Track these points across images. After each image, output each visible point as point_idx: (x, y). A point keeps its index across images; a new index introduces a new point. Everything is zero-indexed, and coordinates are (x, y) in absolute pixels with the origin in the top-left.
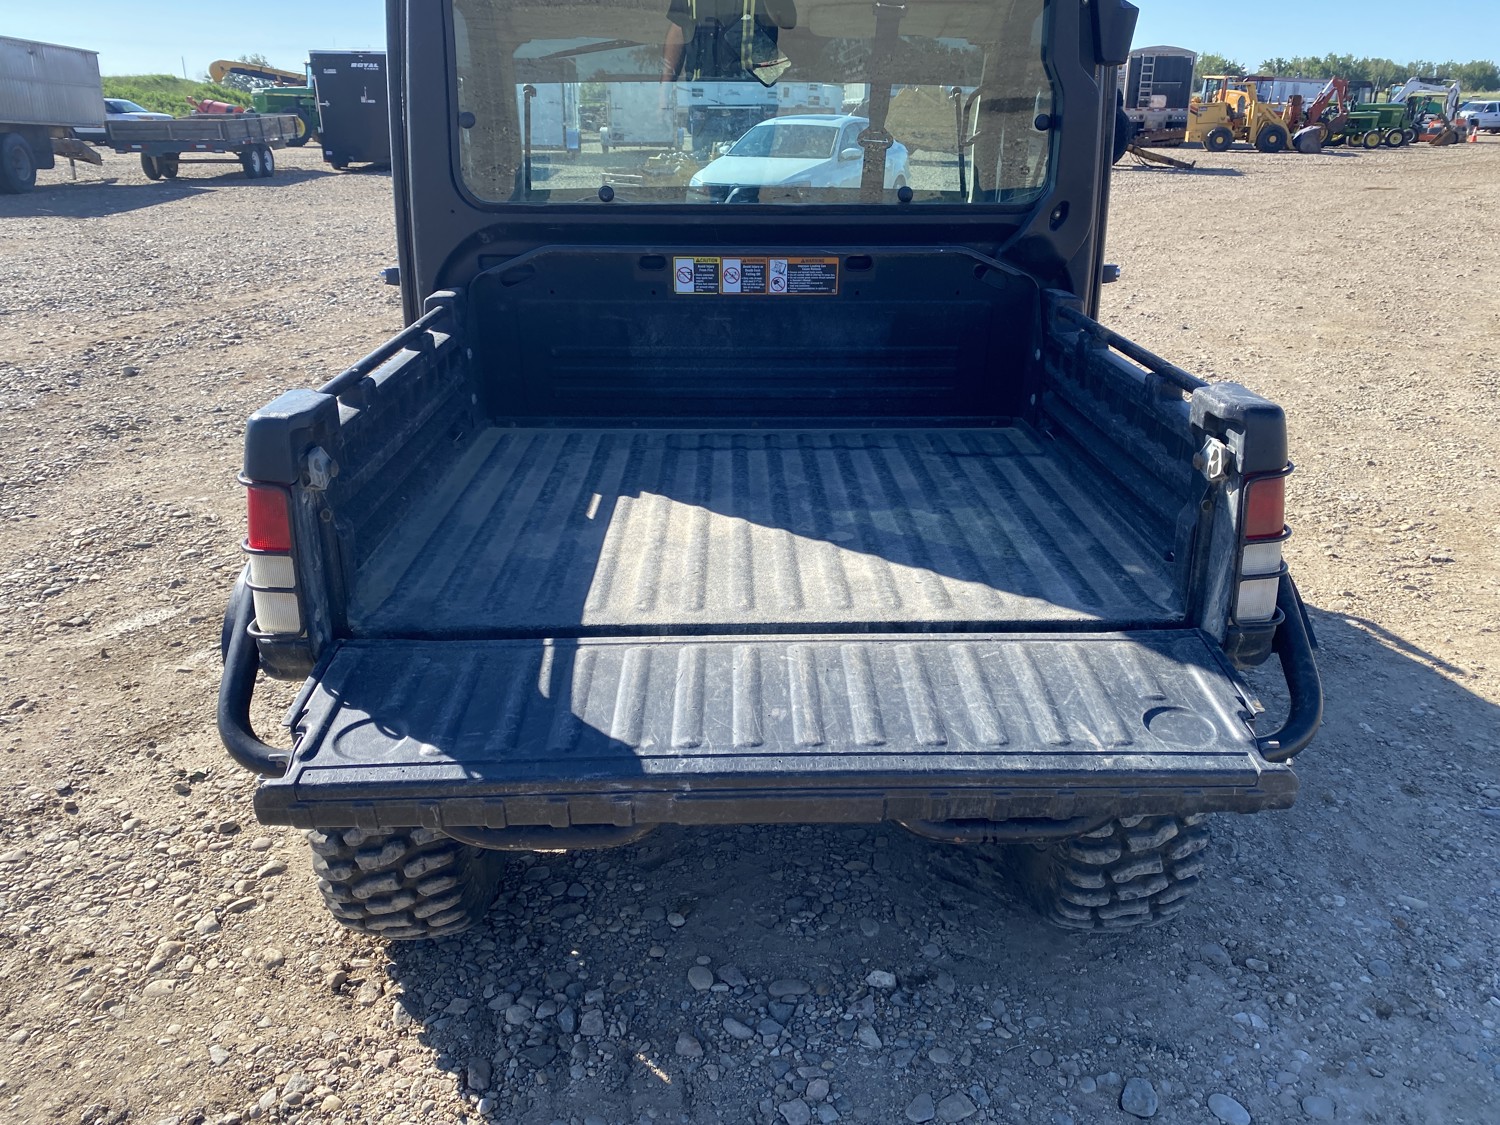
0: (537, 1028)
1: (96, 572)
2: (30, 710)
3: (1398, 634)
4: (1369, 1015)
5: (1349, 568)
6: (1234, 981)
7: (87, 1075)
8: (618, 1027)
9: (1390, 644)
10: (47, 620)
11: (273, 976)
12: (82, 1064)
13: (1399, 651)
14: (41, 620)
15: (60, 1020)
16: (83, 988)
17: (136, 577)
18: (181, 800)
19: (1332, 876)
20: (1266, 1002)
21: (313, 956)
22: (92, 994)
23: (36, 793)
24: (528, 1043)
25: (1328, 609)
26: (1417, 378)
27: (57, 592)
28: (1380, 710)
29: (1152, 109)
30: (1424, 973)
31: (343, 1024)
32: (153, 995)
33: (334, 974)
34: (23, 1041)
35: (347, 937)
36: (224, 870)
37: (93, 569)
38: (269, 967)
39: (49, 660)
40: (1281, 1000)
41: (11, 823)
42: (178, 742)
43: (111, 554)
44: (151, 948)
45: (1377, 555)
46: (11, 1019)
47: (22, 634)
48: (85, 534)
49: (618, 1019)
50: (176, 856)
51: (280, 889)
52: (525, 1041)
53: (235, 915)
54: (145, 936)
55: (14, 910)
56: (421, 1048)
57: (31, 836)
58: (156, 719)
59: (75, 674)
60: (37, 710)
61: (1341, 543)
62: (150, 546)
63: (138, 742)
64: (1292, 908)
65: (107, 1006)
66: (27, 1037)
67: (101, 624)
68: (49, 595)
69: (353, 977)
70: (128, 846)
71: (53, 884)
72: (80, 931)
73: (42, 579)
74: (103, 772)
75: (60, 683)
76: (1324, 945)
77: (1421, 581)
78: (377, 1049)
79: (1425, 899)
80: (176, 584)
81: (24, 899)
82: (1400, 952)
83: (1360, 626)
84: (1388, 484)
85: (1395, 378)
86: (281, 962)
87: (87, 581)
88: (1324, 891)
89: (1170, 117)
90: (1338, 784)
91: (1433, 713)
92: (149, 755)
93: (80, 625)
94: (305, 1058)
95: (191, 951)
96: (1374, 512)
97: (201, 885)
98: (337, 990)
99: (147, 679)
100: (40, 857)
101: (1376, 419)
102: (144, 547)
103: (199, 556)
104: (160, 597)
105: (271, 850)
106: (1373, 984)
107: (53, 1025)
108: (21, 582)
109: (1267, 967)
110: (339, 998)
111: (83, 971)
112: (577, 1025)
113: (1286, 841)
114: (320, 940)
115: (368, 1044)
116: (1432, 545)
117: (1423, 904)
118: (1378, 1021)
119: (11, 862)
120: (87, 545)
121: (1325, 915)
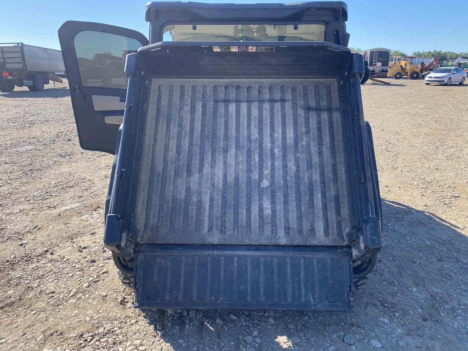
0: (177, 315)
1: (58, 193)
2: (39, 229)
3: (440, 217)
4: (420, 320)
5: (427, 198)
6: (381, 310)
7: (52, 323)
8: (200, 315)
9: (438, 220)
10: (44, 206)
11: (104, 300)
12: (51, 320)
13: (440, 221)
14: (42, 206)
15: (45, 309)
16: (51, 301)
17: (69, 195)
18: (80, 254)
19: (413, 283)
20: (390, 316)
21: (115, 295)
22: (54, 302)
23: (40, 251)
24: (174, 318)
25: (419, 210)
26: (454, 145)
27: (47, 199)
28: (433, 238)
29: (377, 67)
30: (438, 309)
31: (123, 312)
32: (71, 304)
33: (121, 299)
34: (35, 314)
35: (125, 290)
36: (91, 272)
37: (57, 193)
38: (103, 297)
39: (44, 216)
40: (394, 315)
41: (33, 258)
42: (79, 239)
43: (62, 189)
44: (70, 291)
45: (436, 195)
46: (32, 308)
47: (37, 209)
48: (55, 183)
49: (200, 313)
50: (78, 268)
51: (106, 277)
52: (173, 318)
53: (94, 284)
54: (69, 288)
55: (33, 281)
56: (144, 319)
57: (38, 262)
58: (73, 232)
59: (51, 220)
60: (41, 229)
61: (425, 191)
62: (73, 187)
63: (68, 238)
64: (400, 291)
65: (58, 306)
66: (36, 313)
67: (59, 207)
68: (45, 199)
69: (126, 300)
70: (65, 265)
71: (44, 274)
72: (51, 287)
73: (43, 195)
74: (58, 246)
75: (47, 222)
76: (408, 301)
77: (449, 202)
78: (132, 319)
79: (440, 290)
80: (80, 197)
81: (36, 278)
82: (431, 303)
83: (429, 215)
84: (442, 175)
85: (448, 145)
86: (106, 296)
87: (55, 196)
88: (410, 287)
89: (383, 69)
90: (417, 258)
91: (449, 239)
92: (71, 242)
93: (53, 207)
94: (112, 320)
95: (81, 292)
96: (436, 183)
97: (85, 275)
98: (121, 304)
99: (71, 222)
100: (40, 267)
101: (440, 156)
102: (71, 187)
103: (87, 190)
104: (75, 200)
105: (104, 267)
106: (422, 312)
107: (43, 310)
108: (37, 196)
109: (390, 306)
110: (122, 306)
111: (52, 297)
112: (188, 315)
113: (400, 273)
114: (117, 291)
115: (129, 318)
116: (454, 193)
117: (440, 291)
118: (423, 322)
119: (32, 268)
120: (56, 186)
121: (410, 293)
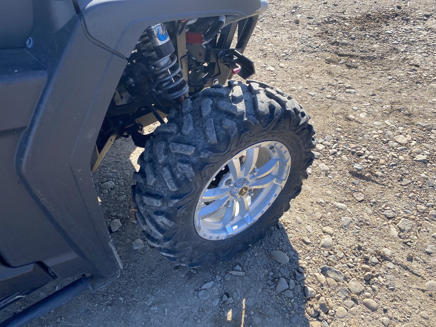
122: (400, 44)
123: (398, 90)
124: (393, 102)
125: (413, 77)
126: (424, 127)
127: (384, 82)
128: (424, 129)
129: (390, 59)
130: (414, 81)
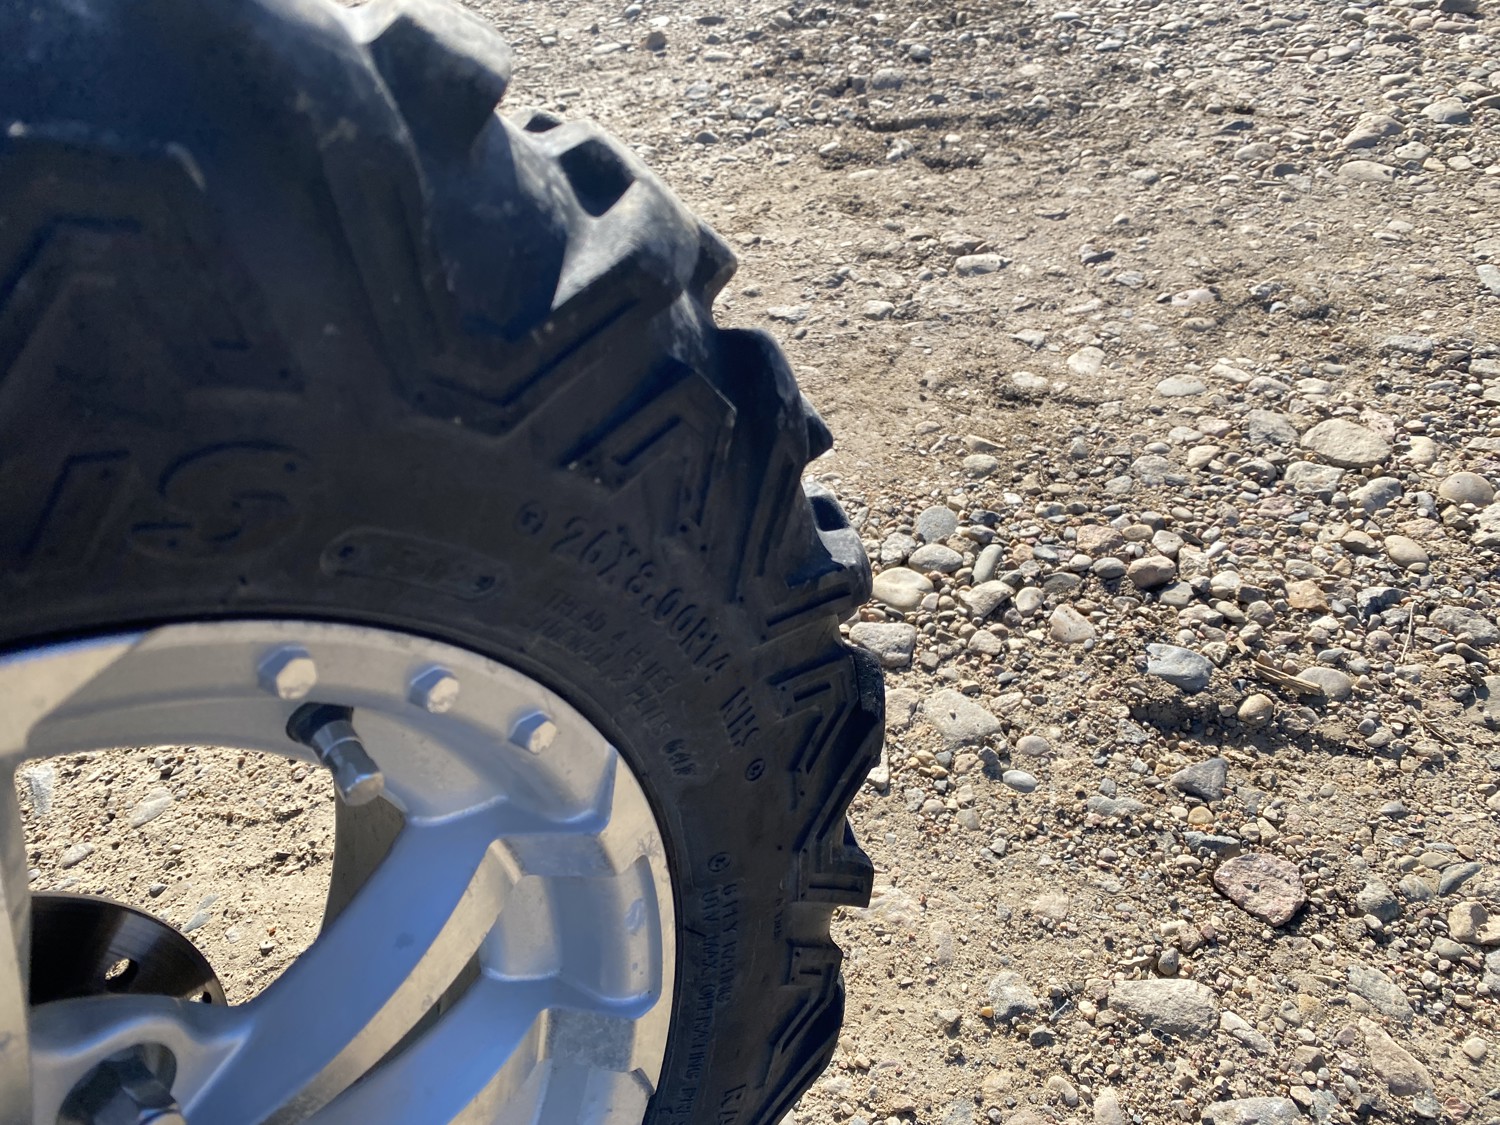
122: (1133, 47)
123: (1206, 216)
124: (1209, 274)
125: (1251, 152)
126: (1427, 355)
127: (1127, 194)
128: (1433, 365)
129: (1114, 105)
130: (1262, 169)
